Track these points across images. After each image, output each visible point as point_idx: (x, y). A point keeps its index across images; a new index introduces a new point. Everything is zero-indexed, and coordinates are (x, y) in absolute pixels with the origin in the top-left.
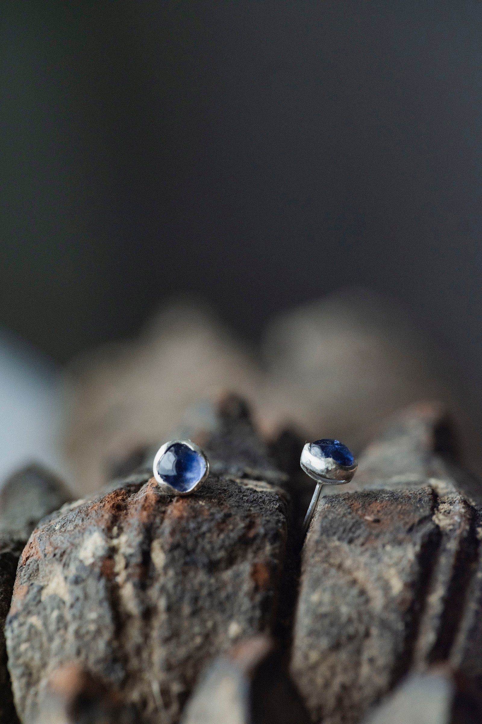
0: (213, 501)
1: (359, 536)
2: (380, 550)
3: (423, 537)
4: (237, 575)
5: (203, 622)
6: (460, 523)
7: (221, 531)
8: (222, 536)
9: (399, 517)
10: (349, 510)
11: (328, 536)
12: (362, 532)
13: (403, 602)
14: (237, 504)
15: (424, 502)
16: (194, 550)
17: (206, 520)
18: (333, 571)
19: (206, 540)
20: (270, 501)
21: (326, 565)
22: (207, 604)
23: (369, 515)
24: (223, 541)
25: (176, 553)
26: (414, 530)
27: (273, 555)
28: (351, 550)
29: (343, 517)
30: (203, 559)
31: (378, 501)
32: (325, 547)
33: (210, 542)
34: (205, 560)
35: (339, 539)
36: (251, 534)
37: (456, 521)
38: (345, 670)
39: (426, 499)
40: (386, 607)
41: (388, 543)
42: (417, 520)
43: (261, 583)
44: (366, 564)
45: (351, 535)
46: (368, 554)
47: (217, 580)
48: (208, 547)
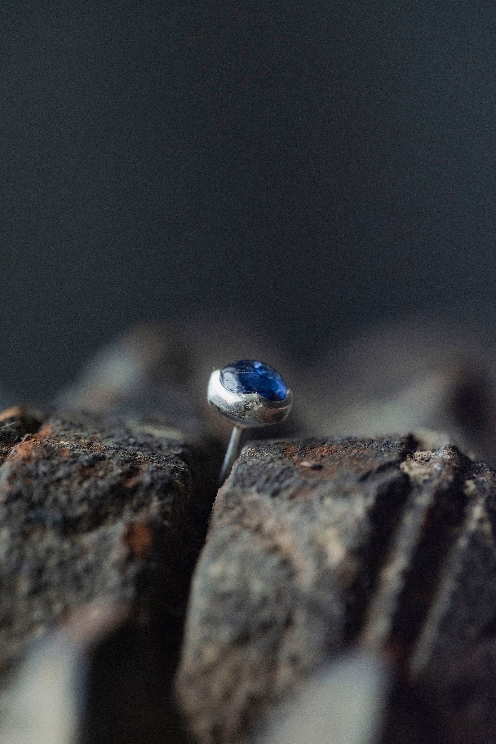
0: (83, 441)
1: (287, 487)
2: (316, 504)
3: (379, 488)
4: (104, 539)
5: (49, 605)
6: (440, 473)
7: (86, 478)
8: (86, 485)
9: (351, 463)
10: (280, 455)
11: (243, 486)
12: (294, 481)
13: (344, 575)
14: (116, 446)
15: (392, 446)
16: (41, 503)
17: (65, 462)
18: (246, 535)
19: (61, 489)
20: (170, 446)
21: (237, 528)
22: (55, 578)
23: (308, 460)
24: (88, 491)
25: (15, 507)
26: (370, 479)
27: (163, 514)
28: (275, 505)
29: (269, 463)
30: (55, 515)
31: (326, 445)
32: (239, 503)
33: (68, 492)
34: (57, 516)
35: (259, 491)
36: (131, 483)
37: (435, 470)
38: (256, 674)
39: (395, 443)
40: (319, 583)
41: (328, 494)
42: (376, 466)
43: (138, 549)
44: (295, 525)
45: (276, 485)
46: (298, 509)
47: (73, 545)
48: (63, 498)
